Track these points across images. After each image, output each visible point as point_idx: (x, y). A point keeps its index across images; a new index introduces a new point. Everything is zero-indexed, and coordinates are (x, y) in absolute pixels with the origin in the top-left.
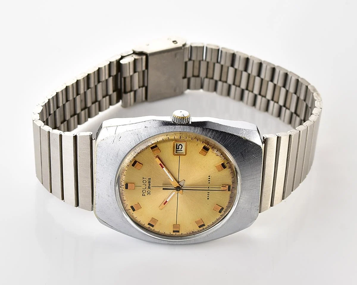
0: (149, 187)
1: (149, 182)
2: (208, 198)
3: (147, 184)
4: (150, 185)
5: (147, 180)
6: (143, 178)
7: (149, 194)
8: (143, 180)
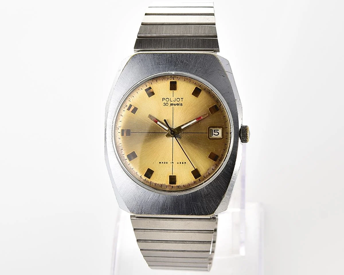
0: (172, 105)
1: (178, 104)
2: (161, 163)
3: (176, 102)
4: (175, 105)
5: (181, 102)
6: (182, 98)
7: (165, 105)
8: (180, 99)
